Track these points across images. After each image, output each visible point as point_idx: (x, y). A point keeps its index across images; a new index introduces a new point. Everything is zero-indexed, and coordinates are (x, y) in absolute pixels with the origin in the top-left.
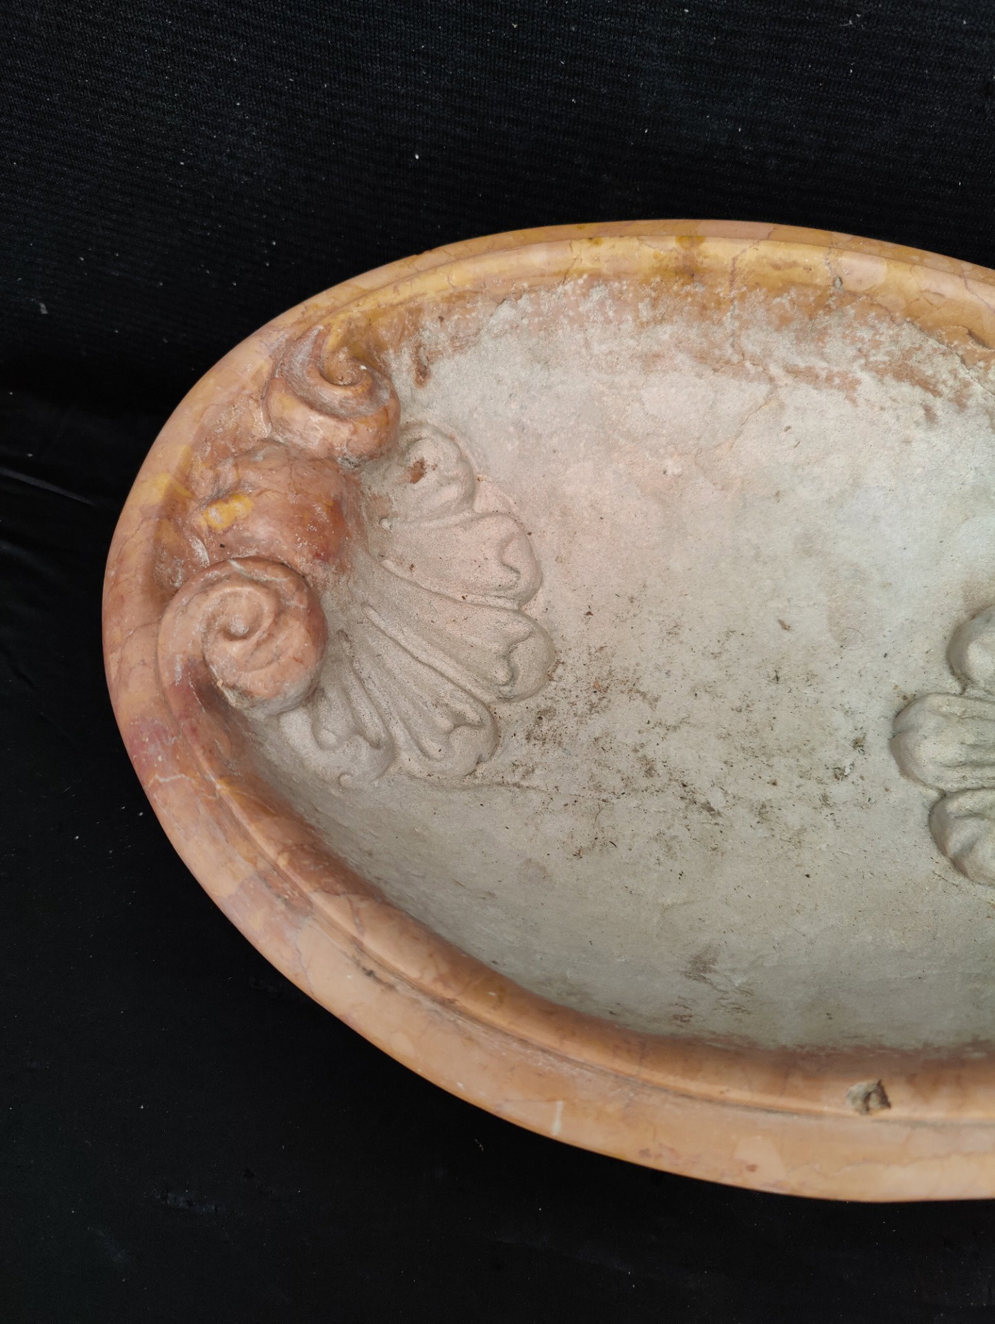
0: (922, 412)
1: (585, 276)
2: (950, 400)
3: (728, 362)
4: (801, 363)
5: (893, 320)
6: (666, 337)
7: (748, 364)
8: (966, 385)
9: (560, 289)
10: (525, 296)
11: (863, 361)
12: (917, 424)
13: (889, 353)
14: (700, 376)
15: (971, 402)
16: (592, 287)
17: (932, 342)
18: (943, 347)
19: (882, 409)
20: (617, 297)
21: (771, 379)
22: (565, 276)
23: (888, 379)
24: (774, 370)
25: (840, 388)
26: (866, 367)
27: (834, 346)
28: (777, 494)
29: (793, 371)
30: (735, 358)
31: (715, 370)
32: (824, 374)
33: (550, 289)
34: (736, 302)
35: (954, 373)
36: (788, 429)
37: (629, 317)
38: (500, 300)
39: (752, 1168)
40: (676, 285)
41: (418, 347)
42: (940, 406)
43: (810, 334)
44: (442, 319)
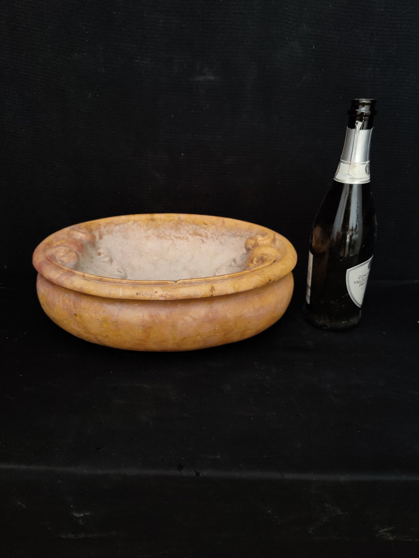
0: (201, 241)
1: (133, 221)
2: (205, 237)
3: (163, 237)
4: (177, 235)
5: (191, 224)
6: (150, 233)
7: (167, 237)
8: (206, 233)
9: (128, 223)
10: (121, 225)
11: (188, 233)
12: (201, 243)
13: (192, 231)
14: (158, 240)
15: (209, 236)
16: (134, 223)
17: (198, 227)
18: (200, 227)
19: (194, 242)
20: (139, 225)
21: (172, 239)
22: (129, 221)
23: (194, 236)
24: (172, 237)
25: (186, 239)
26: (190, 234)
27: (182, 231)
28: (178, 261)
29: (176, 237)
30: (165, 236)
31: (161, 239)
32: (182, 237)
33: (126, 223)
34: (163, 225)
35: (204, 232)
36: (178, 249)
37: (142, 229)
38: (116, 225)
39: (156, 292)
40: (150, 223)
41: (100, 232)
42: (204, 239)
43: (177, 229)
44: (105, 227)
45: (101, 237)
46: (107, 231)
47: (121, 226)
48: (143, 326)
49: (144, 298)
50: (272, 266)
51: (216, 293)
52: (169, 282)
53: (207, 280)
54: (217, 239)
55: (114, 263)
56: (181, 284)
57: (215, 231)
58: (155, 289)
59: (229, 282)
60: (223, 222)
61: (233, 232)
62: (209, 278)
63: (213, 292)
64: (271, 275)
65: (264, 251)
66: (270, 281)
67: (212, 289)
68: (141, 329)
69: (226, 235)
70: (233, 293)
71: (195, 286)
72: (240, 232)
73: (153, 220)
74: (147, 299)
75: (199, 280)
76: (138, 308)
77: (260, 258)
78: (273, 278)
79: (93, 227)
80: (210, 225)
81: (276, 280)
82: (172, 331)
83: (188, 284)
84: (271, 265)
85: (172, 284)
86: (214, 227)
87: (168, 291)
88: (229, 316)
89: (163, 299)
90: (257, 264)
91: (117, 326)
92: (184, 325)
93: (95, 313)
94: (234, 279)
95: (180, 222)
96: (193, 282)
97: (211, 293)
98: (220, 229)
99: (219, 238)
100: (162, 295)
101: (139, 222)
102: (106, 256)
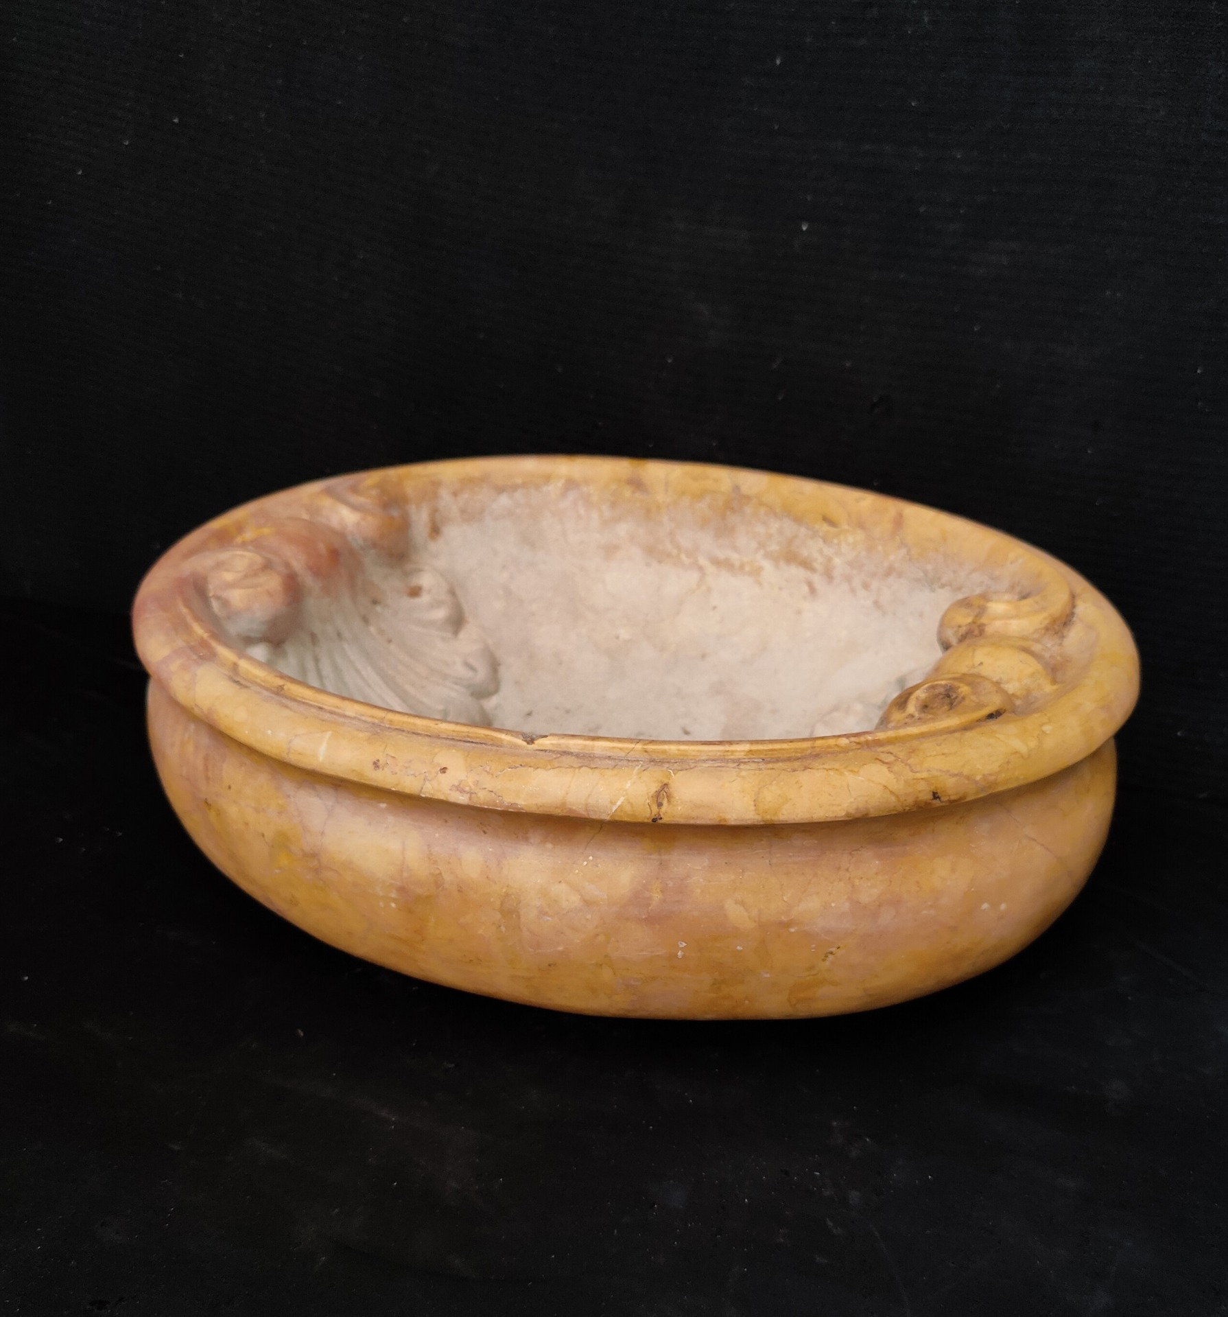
0: (806, 589)
1: (563, 481)
2: (823, 574)
3: (669, 555)
4: (721, 555)
5: (776, 515)
6: (622, 533)
7: (683, 557)
8: (830, 559)
9: (545, 489)
10: (519, 490)
11: (762, 552)
12: (804, 597)
13: (778, 543)
14: (648, 565)
15: (837, 573)
16: (568, 490)
17: (803, 530)
18: (810, 532)
19: (781, 589)
20: (586, 499)
21: (701, 569)
22: (548, 479)
23: (782, 564)
24: (702, 561)
25: (750, 574)
26: (768, 556)
27: (741, 540)
28: (703, 656)
29: (717, 562)
30: (675, 552)
31: (660, 562)
32: (737, 564)
33: (536, 487)
34: (671, 507)
35: (821, 551)
36: (715, 608)
37: (595, 515)
38: (500, 490)
39: (444, 770)
40: (627, 492)
41: (435, 511)
42: (817, 579)
43: (724, 531)
44: (455, 494)
45: (435, 531)
46: (463, 511)
47: (518, 495)
48: (402, 890)
49: (397, 785)
50: (968, 734)
51: (674, 812)
52: (503, 736)
53: (654, 751)
54: (866, 586)
55: (470, 632)
56: (550, 751)
57: (864, 553)
58: (444, 758)
59: (744, 773)
60: (899, 522)
61: (929, 567)
62: (666, 747)
63: (664, 809)
64: (948, 771)
65: (981, 663)
66: (935, 796)
67: (663, 793)
68: (394, 900)
69: (900, 575)
70: (749, 822)
71: (597, 771)
72: (955, 572)
73: (637, 484)
74: (407, 791)
75: (621, 749)
76: (391, 819)
77: (942, 690)
78: (951, 787)
79: (410, 489)
80: (846, 527)
81: (969, 798)
82: (503, 928)
83: (577, 756)
84: (966, 728)
85: (516, 746)
86: (860, 535)
87: (488, 773)
88: (737, 914)
89: (462, 799)
90: (917, 715)
91: (317, 871)
92: (546, 914)
93: (257, 810)
94: (770, 766)
95: (735, 502)
96: (597, 752)
97: (655, 808)
98: (880, 548)
99: (875, 584)
100: (461, 782)
101: (585, 489)
102: (436, 604)
